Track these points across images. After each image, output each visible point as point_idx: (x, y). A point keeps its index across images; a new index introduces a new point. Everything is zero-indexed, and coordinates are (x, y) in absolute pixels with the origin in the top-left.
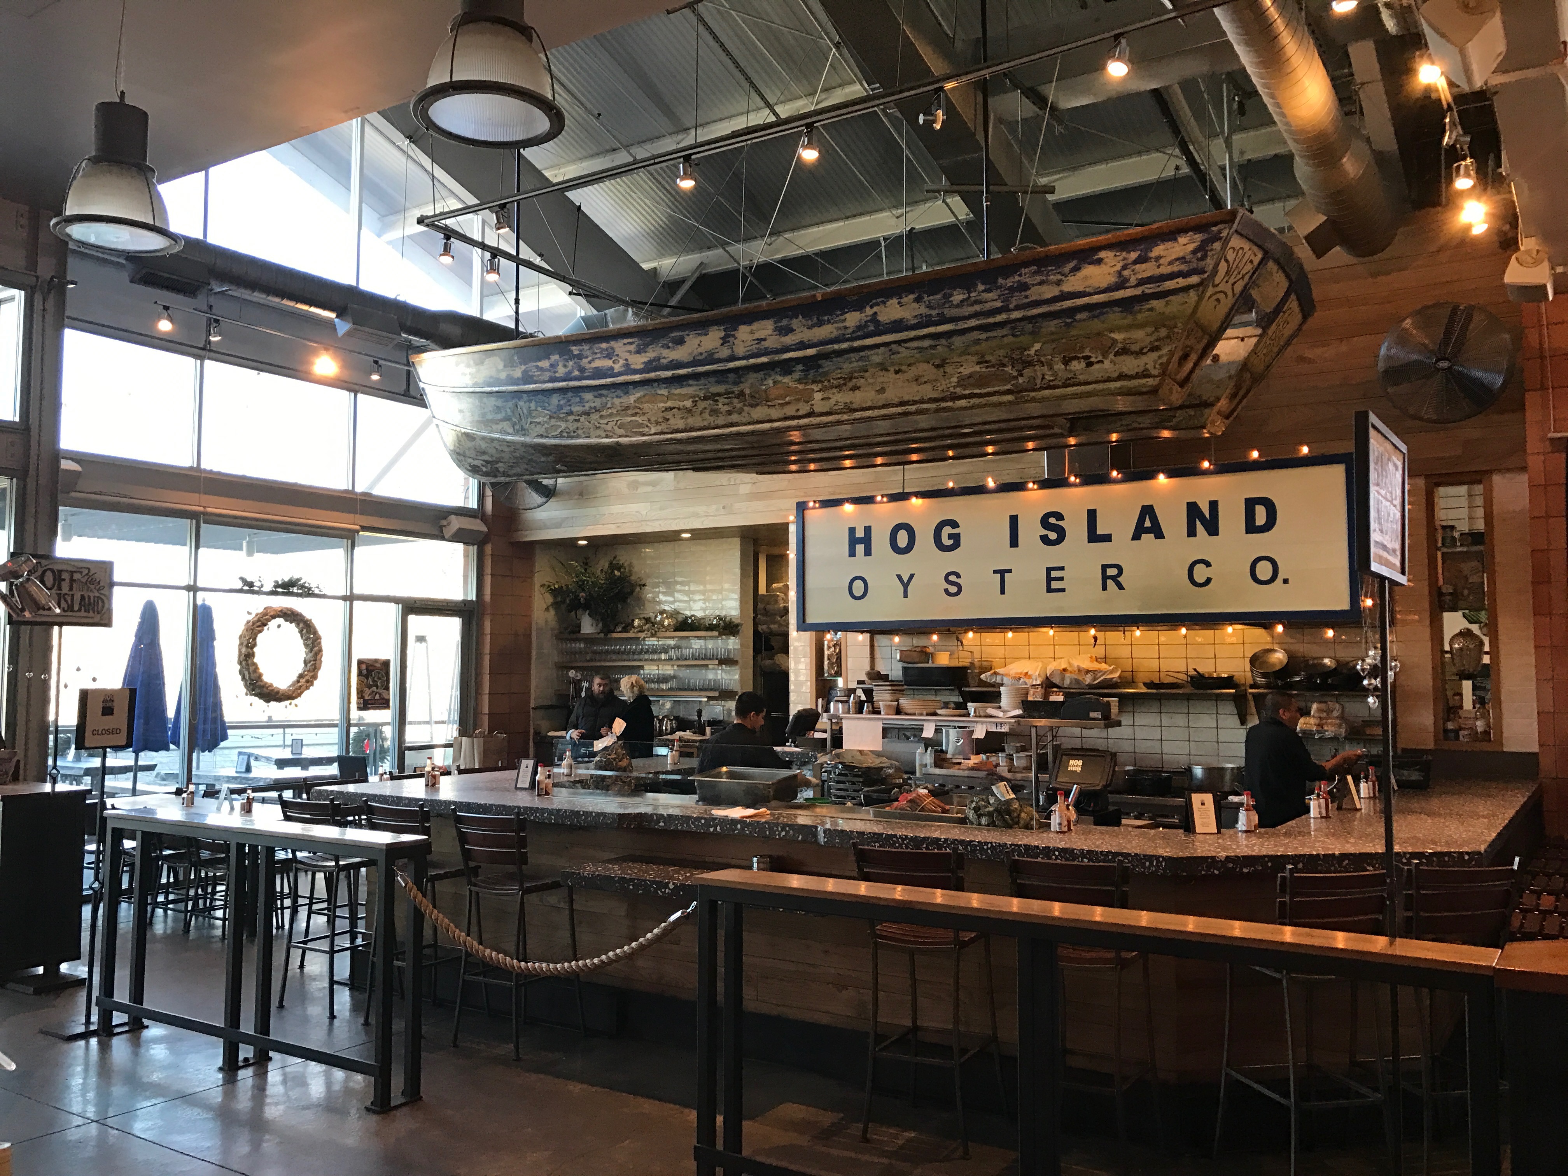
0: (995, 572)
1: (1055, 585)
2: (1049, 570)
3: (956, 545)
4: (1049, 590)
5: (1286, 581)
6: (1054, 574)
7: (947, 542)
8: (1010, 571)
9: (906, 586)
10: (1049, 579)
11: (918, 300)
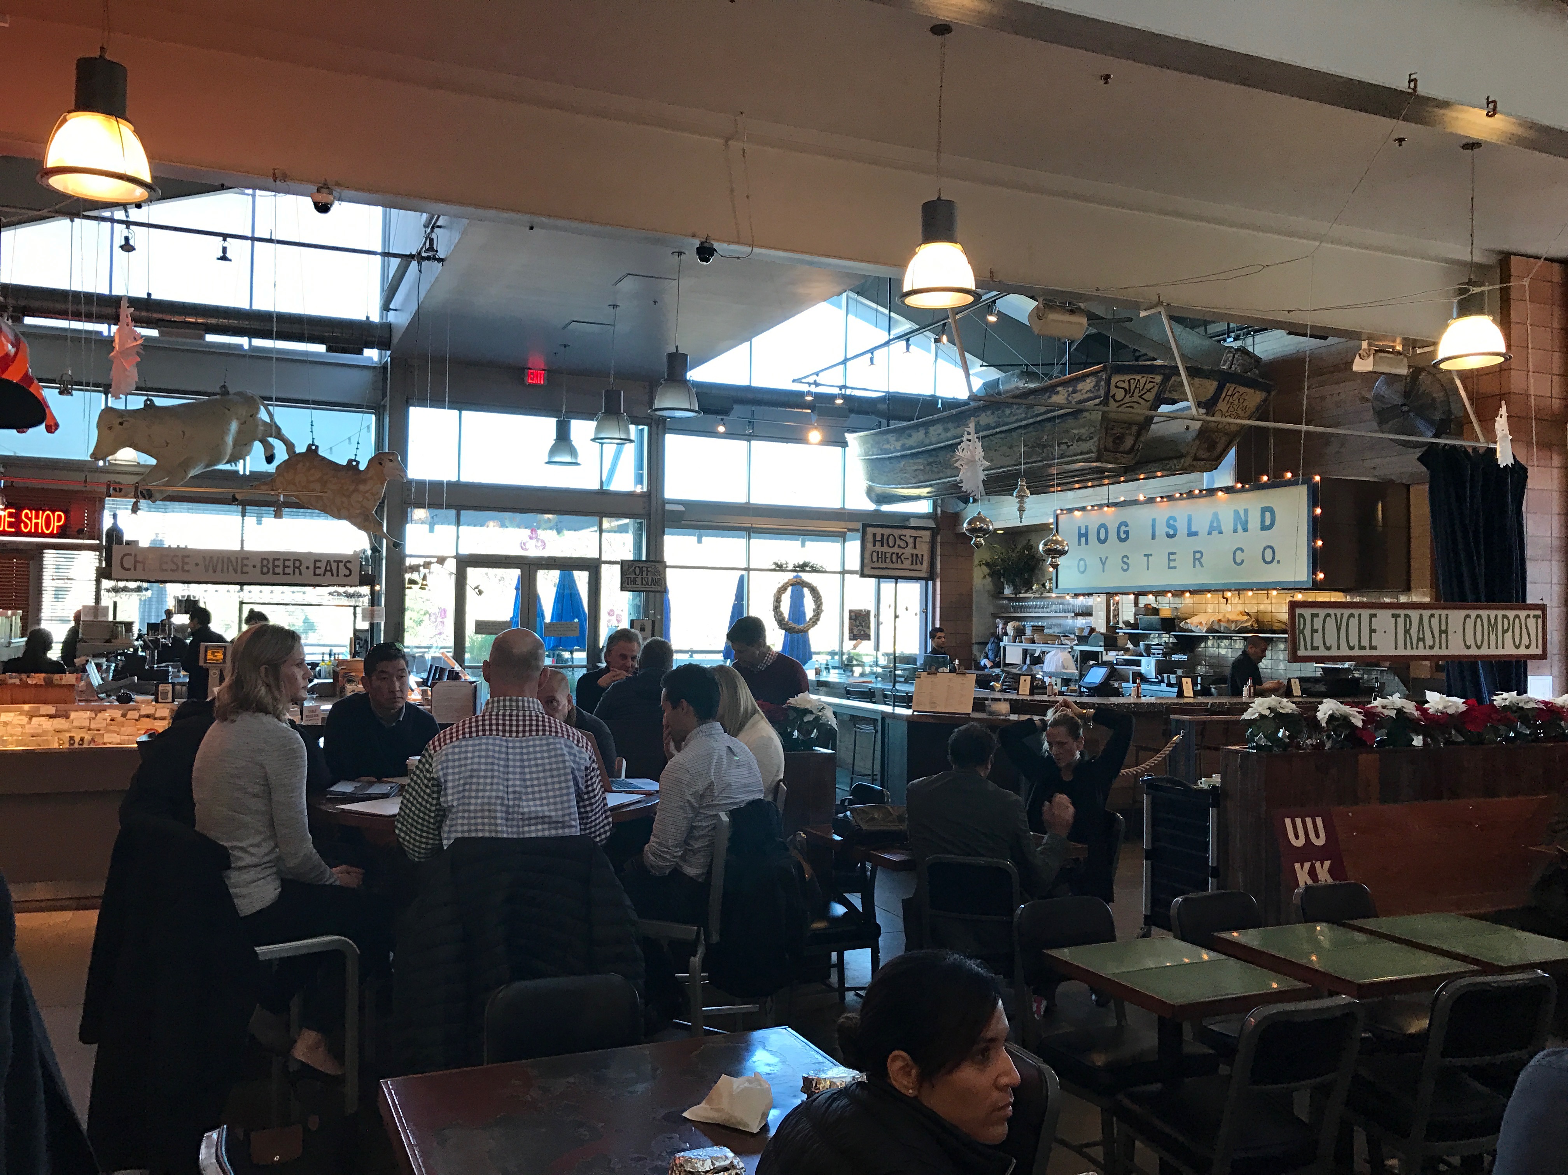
0: (1145, 555)
1: (1172, 564)
2: (1170, 554)
3: (1127, 538)
4: (1169, 568)
5: (1278, 562)
6: (1172, 557)
7: (1123, 536)
8: (1151, 555)
9: (1104, 564)
10: (1170, 560)
11: (993, 413)
